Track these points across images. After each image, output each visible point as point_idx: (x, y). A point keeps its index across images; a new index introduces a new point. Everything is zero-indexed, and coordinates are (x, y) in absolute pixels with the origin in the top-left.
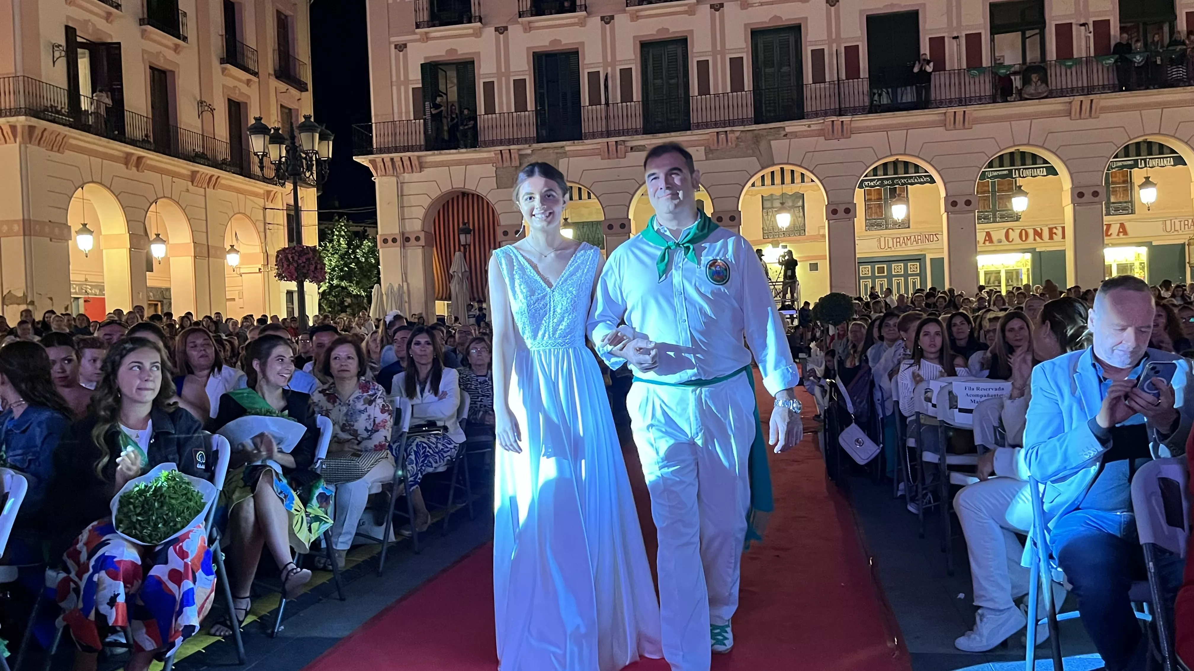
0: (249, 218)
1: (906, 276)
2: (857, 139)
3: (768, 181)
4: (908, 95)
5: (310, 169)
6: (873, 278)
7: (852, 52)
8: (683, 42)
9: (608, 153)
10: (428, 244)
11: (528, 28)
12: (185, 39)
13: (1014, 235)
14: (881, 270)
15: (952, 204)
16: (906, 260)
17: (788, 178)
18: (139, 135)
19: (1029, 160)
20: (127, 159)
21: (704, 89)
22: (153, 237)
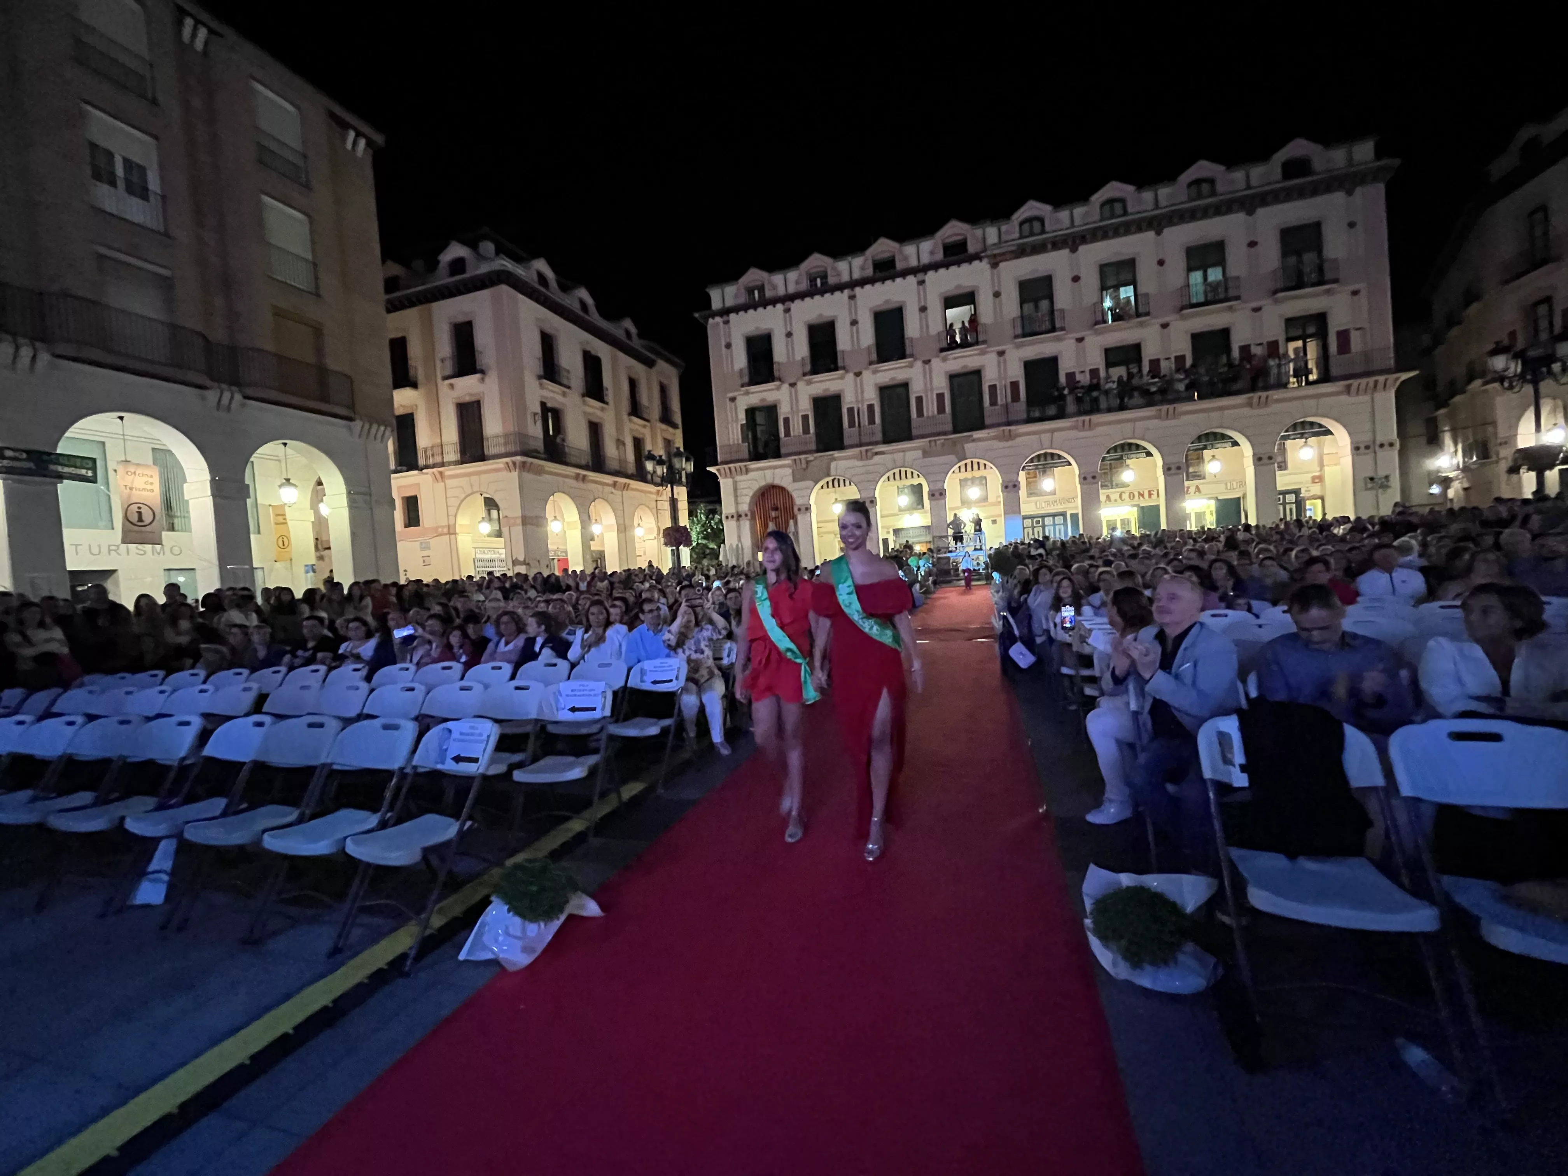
0: (648, 507)
1: (1054, 525)
2: (1019, 440)
3: (963, 469)
4: (1052, 410)
5: (681, 477)
6: (1033, 528)
7: (1015, 385)
8: (905, 385)
9: (861, 458)
10: (753, 518)
11: (809, 383)
12: (607, 403)
13: (1125, 496)
14: (1038, 522)
15: (1084, 479)
16: (1054, 515)
17: (976, 466)
18: (583, 462)
19: (1134, 447)
20: (577, 477)
21: (920, 413)
22: (593, 521)
